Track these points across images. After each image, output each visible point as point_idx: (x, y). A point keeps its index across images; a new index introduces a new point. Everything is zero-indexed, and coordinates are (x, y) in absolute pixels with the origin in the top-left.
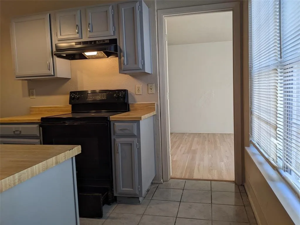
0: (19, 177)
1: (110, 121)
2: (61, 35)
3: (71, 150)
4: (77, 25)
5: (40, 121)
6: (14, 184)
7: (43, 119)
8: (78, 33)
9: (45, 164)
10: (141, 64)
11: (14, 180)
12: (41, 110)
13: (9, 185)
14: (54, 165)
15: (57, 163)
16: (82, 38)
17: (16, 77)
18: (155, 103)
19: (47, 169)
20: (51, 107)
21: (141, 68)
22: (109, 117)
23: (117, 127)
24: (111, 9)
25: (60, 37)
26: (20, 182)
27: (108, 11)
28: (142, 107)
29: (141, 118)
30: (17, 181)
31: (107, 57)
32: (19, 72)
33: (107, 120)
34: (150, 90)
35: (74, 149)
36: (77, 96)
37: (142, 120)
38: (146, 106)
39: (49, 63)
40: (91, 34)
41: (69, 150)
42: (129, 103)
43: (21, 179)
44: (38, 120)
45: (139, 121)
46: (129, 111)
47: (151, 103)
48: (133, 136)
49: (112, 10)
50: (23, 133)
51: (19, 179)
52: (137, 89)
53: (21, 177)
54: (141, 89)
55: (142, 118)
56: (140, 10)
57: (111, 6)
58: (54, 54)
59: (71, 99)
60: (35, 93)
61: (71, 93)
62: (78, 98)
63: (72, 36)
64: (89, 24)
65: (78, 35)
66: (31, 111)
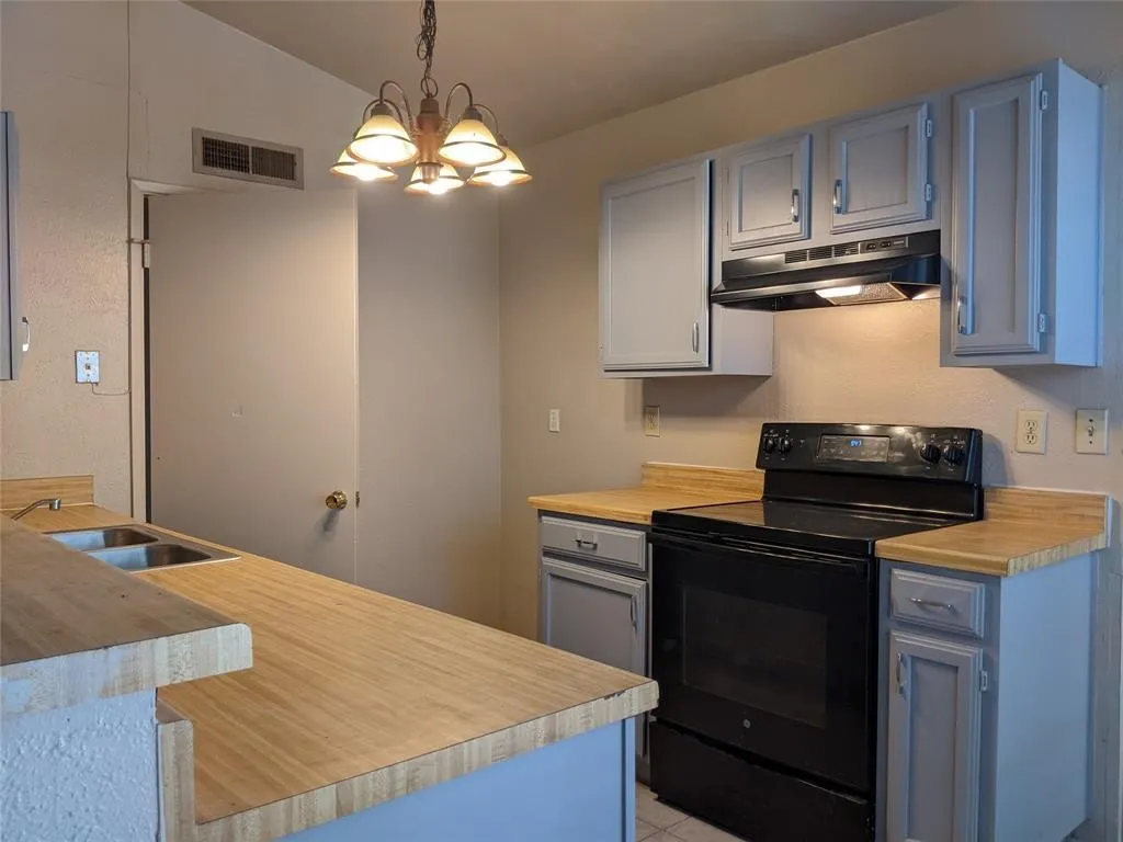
0: (408, 773)
1: (875, 562)
2: (741, 230)
3: (613, 695)
4: (796, 193)
5: (649, 522)
6: (391, 794)
7: (657, 516)
8: (796, 219)
9: (504, 741)
10: (1038, 328)
11: (393, 784)
12: (672, 477)
13: (375, 796)
14: (540, 745)
15: (551, 738)
16: (809, 237)
17: (606, 371)
18: (1102, 499)
19: (512, 754)
20: (700, 470)
21: (1037, 347)
22: (873, 544)
23: (904, 589)
24: (925, 118)
25: (737, 238)
26: (410, 789)
27: (910, 130)
28: (1040, 508)
29: (1005, 567)
30: (400, 785)
31: (905, 297)
32: (615, 357)
33: (865, 555)
34: (1083, 437)
35: (625, 695)
36: (783, 442)
37: (1011, 573)
38: (1058, 508)
39: (697, 329)
40: (841, 220)
41: (607, 697)
42: (985, 482)
43: (417, 781)
44: (645, 517)
45: (999, 577)
46: (980, 516)
47: (1086, 497)
48: (966, 637)
49: (929, 122)
50: (601, 553)
51: (408, 781)
52: (1023, 430)
53: (417, 774)
54: (1040, 432)
55: (1011, 566)
56: (1044, 107)
57: (925, 108)
58: (713, 298)
59: (765, 449)
60: (657, 420)
61: (767, 427)
62: (788, 450)
63: (776, 232)
64: (838, 183)
65: (796, 228)
66: (643, 477)
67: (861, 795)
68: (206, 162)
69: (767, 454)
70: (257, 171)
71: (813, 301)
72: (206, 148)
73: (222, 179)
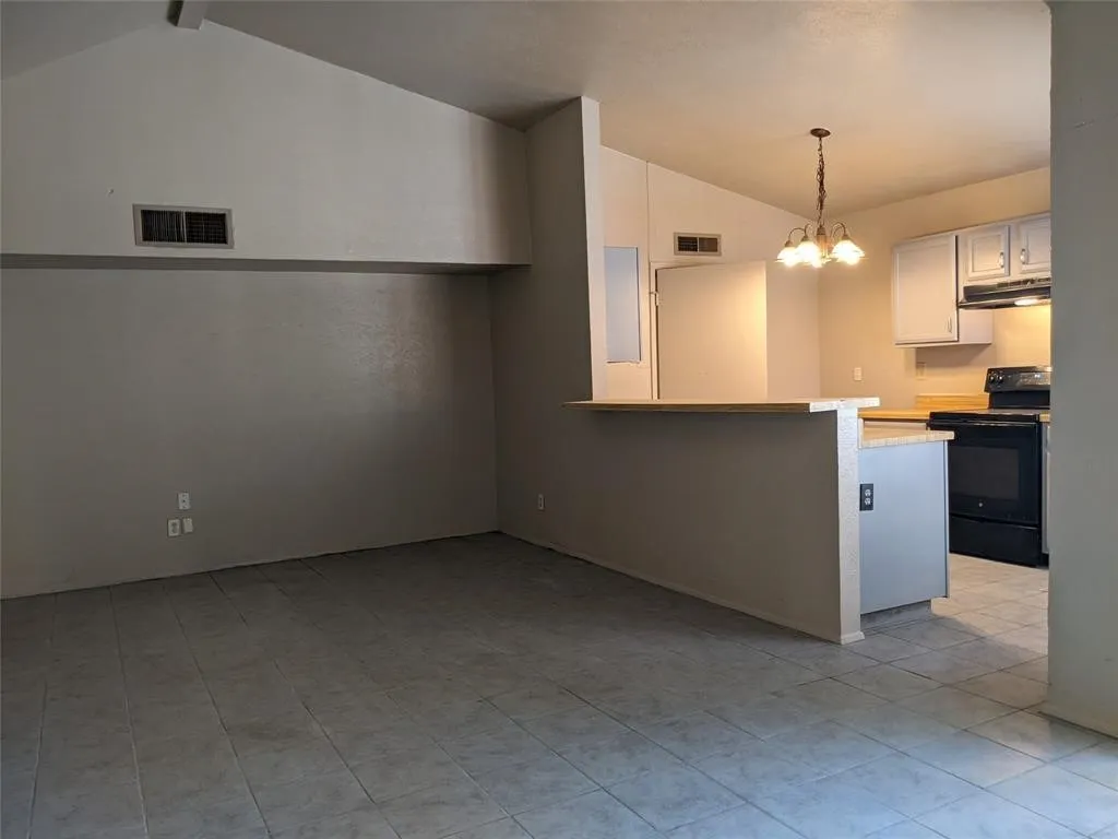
1: (1039, 424)
2: (973, 270)
4: (1002, 253)
5: (928, 418)
7: (933, 415)
8: (1003, 266)
16: (1010, 276)
17: (896, 344)
22: (1038, 416)
25: (971, 275)
32: (902, 336)
33: (1035, 421)
36: (999, 377)
39: (951, 321)
40: (1025, 267)
44: (925, 416)
58: (959, 306)
59: (989, 382)
60: (926, 371)
61: (990, 371)
62: (1002, 381)
63: (992, 273)
64: (1023, 250)
65: (1003, 271)
66: (917, 402)
67: (1034, 526)
68: (680, 249)
69: (990, 384)
70: (702, 250)
71: (1012, 305)
72: (680, 242)
73: (687, 257)
